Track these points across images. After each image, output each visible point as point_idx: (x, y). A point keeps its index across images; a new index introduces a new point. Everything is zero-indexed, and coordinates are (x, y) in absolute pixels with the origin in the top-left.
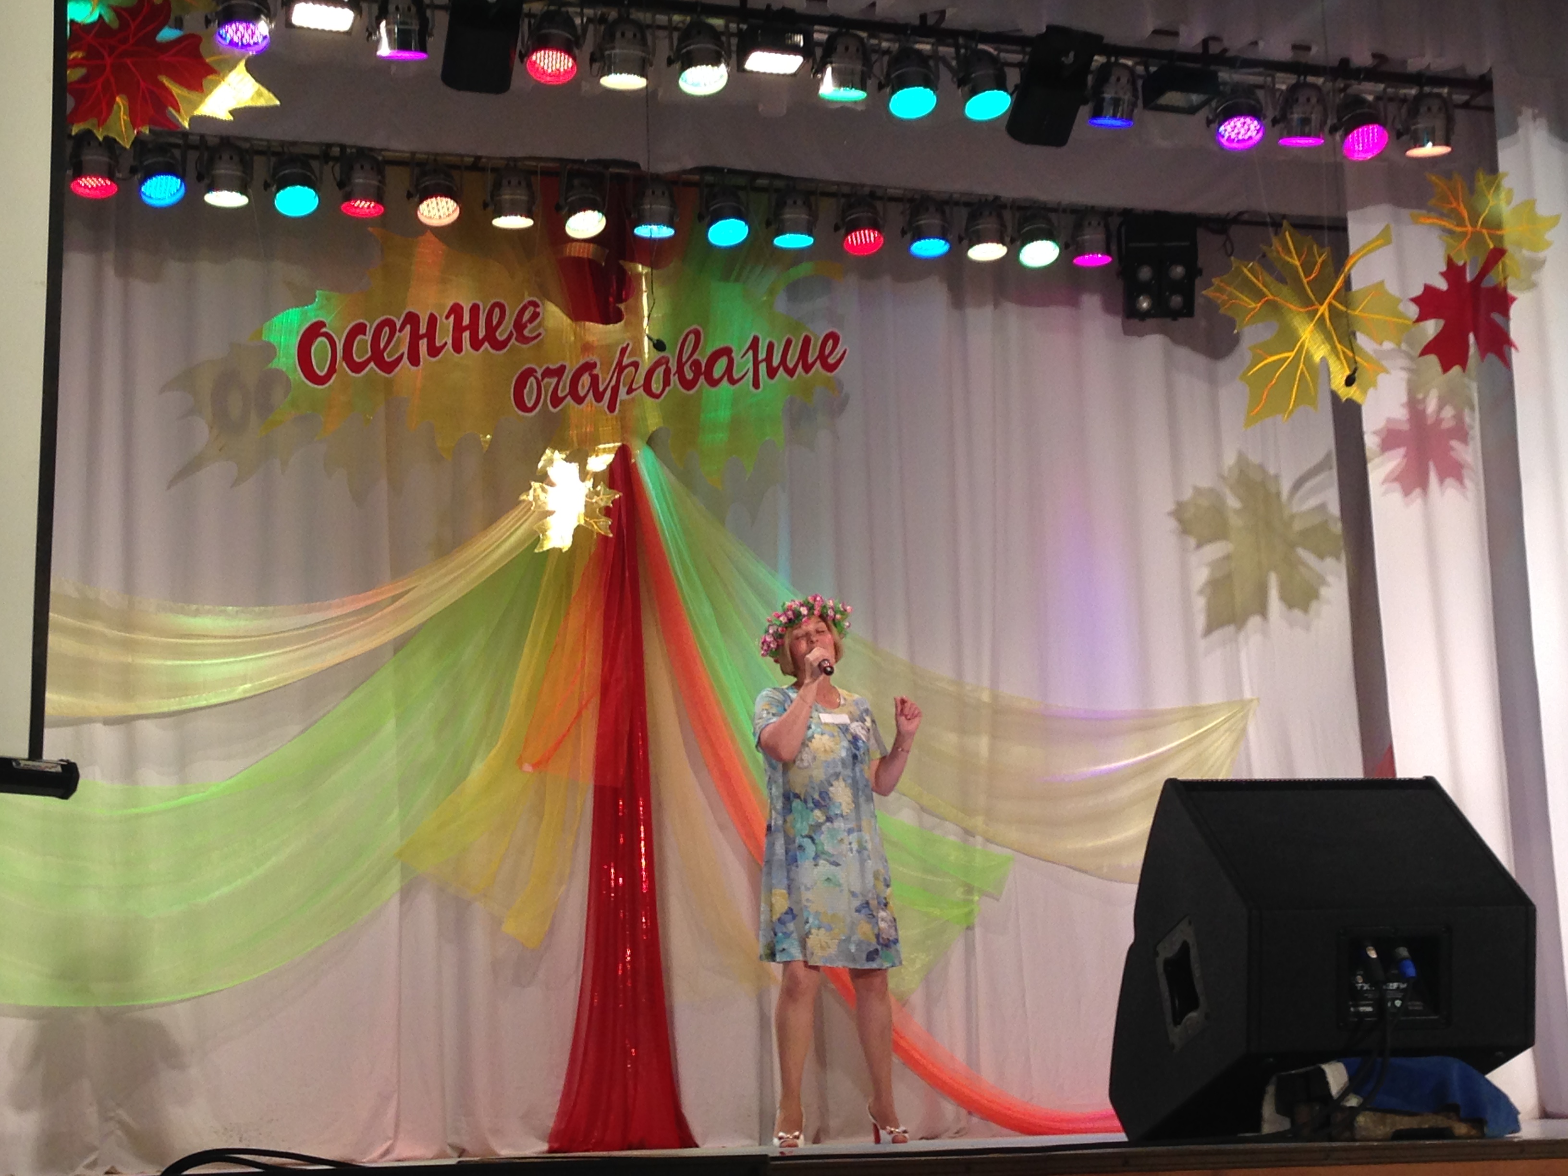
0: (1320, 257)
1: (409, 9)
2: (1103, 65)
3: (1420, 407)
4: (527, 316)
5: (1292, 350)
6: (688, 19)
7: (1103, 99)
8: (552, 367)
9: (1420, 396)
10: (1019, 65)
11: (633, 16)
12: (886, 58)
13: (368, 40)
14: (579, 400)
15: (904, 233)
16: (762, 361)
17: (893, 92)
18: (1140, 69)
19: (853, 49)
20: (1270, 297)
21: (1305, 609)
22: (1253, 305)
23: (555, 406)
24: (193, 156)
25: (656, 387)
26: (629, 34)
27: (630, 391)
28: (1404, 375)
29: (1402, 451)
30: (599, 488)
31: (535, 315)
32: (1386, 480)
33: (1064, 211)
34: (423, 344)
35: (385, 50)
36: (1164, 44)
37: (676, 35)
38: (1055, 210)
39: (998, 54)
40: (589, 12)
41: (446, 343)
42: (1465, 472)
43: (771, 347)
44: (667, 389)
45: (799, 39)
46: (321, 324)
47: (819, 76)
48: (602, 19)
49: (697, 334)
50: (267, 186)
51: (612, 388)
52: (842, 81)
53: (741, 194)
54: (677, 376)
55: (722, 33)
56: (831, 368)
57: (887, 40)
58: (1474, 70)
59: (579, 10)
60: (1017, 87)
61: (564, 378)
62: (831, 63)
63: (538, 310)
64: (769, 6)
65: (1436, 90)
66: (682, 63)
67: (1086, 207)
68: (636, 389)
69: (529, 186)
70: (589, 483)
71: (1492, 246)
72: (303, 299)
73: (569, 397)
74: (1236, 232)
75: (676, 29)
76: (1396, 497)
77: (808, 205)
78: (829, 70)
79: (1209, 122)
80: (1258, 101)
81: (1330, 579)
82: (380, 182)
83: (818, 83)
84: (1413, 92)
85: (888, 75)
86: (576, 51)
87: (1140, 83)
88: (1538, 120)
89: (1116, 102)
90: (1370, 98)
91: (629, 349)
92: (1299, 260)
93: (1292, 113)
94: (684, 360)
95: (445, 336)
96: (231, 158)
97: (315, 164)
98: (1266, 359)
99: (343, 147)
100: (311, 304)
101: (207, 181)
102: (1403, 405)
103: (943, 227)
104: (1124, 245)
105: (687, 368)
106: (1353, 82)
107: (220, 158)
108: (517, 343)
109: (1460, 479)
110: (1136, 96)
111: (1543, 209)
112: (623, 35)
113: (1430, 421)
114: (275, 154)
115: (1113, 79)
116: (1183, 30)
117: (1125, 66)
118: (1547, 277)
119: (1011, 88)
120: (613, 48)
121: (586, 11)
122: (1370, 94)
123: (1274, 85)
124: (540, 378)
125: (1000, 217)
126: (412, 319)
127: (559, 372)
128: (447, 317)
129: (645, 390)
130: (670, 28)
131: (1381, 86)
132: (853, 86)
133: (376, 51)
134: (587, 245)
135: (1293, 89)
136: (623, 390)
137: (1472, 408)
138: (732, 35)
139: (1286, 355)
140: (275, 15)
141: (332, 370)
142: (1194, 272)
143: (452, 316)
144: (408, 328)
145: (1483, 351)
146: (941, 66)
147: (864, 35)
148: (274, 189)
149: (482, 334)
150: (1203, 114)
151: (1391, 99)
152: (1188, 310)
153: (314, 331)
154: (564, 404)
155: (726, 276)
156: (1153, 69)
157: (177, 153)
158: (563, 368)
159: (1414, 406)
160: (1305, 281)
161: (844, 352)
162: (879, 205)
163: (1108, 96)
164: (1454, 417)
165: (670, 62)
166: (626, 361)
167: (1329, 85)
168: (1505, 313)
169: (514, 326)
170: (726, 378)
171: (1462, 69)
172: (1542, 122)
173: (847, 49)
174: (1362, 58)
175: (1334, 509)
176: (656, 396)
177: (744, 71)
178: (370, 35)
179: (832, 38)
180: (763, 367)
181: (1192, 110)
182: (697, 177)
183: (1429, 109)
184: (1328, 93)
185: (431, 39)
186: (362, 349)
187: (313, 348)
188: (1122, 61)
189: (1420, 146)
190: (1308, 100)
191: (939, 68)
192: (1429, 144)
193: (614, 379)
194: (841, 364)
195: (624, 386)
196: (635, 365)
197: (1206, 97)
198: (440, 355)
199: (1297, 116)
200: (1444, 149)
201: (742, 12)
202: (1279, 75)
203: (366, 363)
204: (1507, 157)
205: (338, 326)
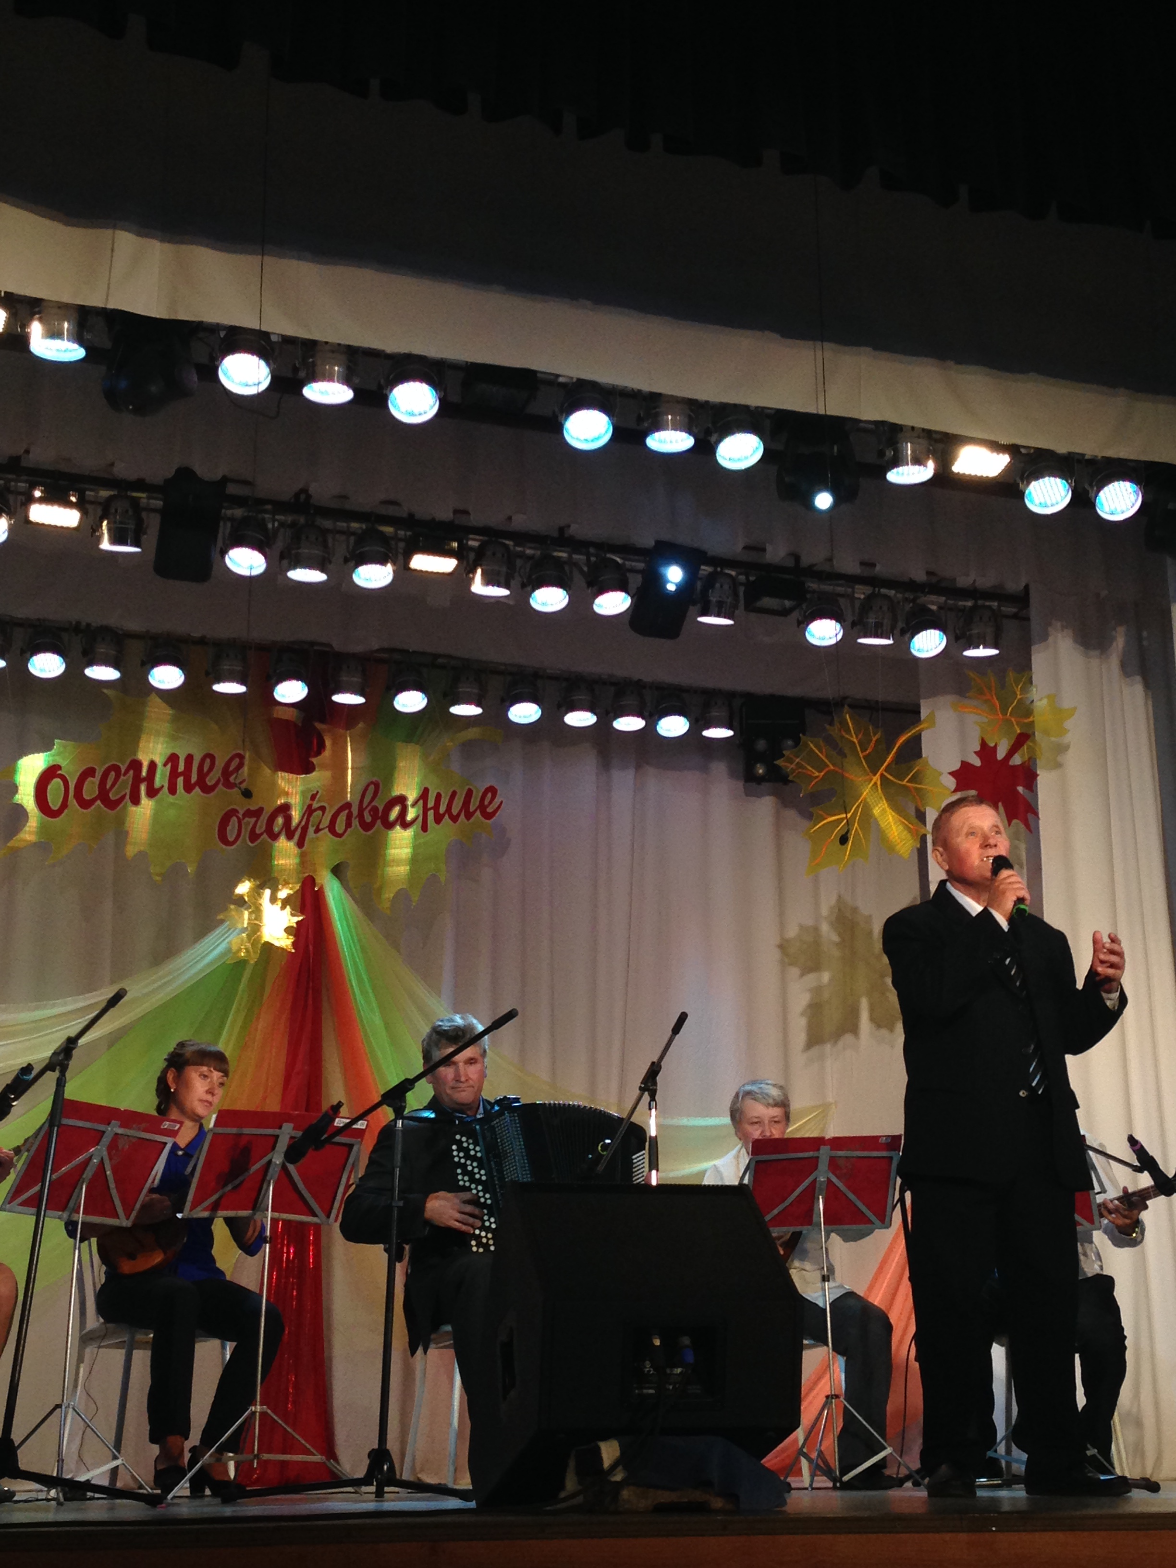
0: (874, 736)
1: (127, 511)
2: (710, 574)
4: (234, 765)
5: (849, 811)
6: (364, 526)
7: (710, 601)
8: (252, 809)
10: (640, 571)
11: (317, 523)
12: (529, 563)
13: (92, 536)
14: (274, 837)
15: (559, 705)
16: (431, 809)
17: (533, 590)
18: (742, 578)
19: (500, 554)
20: (832, 768)
22: (817, 775)
23: (252, 841)
25: (340, 826)
26: (313, 537)
27: (317, 830)
30: (286, 911)
31: (241, 766)
33: (695, 692)
34: (143, 787)
35: (106, 545)
36: (755, 557)
37: (352, 539)
38: (688, 690)
39: (624, 563)
40: (280, 518)
41: (163, 786)
44: (349, 830)
45: (455, 545)
46: (59, 767)
47: (471, 575)
48: (293, 525)
49: (377, 786)
50: (22, 652)
51: (302, 828)
52: (489, 580)
53: (424, 671)
54: (357, 819)
55: (391, 539)
56: (488, 816)
57: (530, 548)
58: (1011, 587)
59: (271, 516)
60: (637, 589)
61: (262, 818)
62: (481, 565)
63: (243, 760)
65: (987, 603)
66: (356, 562)
67: (711, 689)
68: (321, 829)
69: (244, 659)
71: (1019, 731)
72: (46, 747)
73: (265, 834)
75: (353, 534)
77: (479, 680)
78: (479, 571)
79: (799, 623)
80: (838, 607)
82: (119, 651)
83: (471, 581)
84: (969, 604)
85: (530, 577)
86: (267, 550)
87: (741, 590)
88: (1066, 630)
89: (720, 604)
90: (934, 608)
91: (318, 797)
92: (857, 737)
93: (867, 618)
94: (365, 805)
95: (161, 778)
97: (64, 636)
98: (826, 818)
99: (88, 625)
100: (51, 750)
103: (591, 702)
104: (744, 721)
105: (366, 813)
106: (920, 594)
108: (224, 788)
110: (737, 599)
111: (1066, 701)
112: (308, 537)
114: (31, 627)
115: (718, 585)
116: (769, 548)
117: (730, 576)
118: (1070, 759)
119: (634, 591)
120: (299, 548)
121: (277, 517)
122: (933, 603)
123: (853, 595)
124: (241, 816)
125: (641, 695)
126: (135, 765)
127: (257, 813)
128: (165, 765)
129: (330, 831)
130: (348, 533)
131: (944, 598)
132: (499, 585)
133: (99, 544)
134: (287, 708)
135: (869, 598)
136: (311, 830)
138: (401, 540)
139: (844, 815)
140: (14, 512)
141: (64, 805)
143: (169, 765)
144: (131, 772)
145: (1010, 819)
146: (574, 569)
147: (510, 543)
148: (28, 655)
149: (194, 778)
150: (795, 615)
151: (951, 609)
153: (49, 774)
154: (262, 837)
155: (408, 740)
156: (752, 578)
158: (261, 810)
160: (861, 755)
161: (501, 803)
162: (539, 682)
163: (713, 599)
165: (346, 560)
166: (315, 805)
167: (900, 596)
168: (1030, 788)
169: (222, 774)
170: (399, 822)
171: (1002, 586)
172: (1069, 632)
173: (495, 554)
174: (919, 575)
176: (340, 836)
177: (410, 569)
178: (94, 531)
179: (483, 545)
180: (431, 814)
181: (785, 613)
183: (982, 619)
184: (899, 602)
185: (145, 536)
186: (91, 789)
187: (49, 787)
188: (727, 571)
189: (973, 648)
190: (881, 608)
191: (571, 572)
192: (981, 647)
193: (305, 820)
194: (498, 813)
195: (313, 826)
196: (323, 809)
197: (795, 603)
198: (159, 796)
199: (871, 620)
200: (993, 652)
201: (410, 521)
202: (856, 587)
203: (92, 801)
204: (1039, 659)
205: (71, 769)
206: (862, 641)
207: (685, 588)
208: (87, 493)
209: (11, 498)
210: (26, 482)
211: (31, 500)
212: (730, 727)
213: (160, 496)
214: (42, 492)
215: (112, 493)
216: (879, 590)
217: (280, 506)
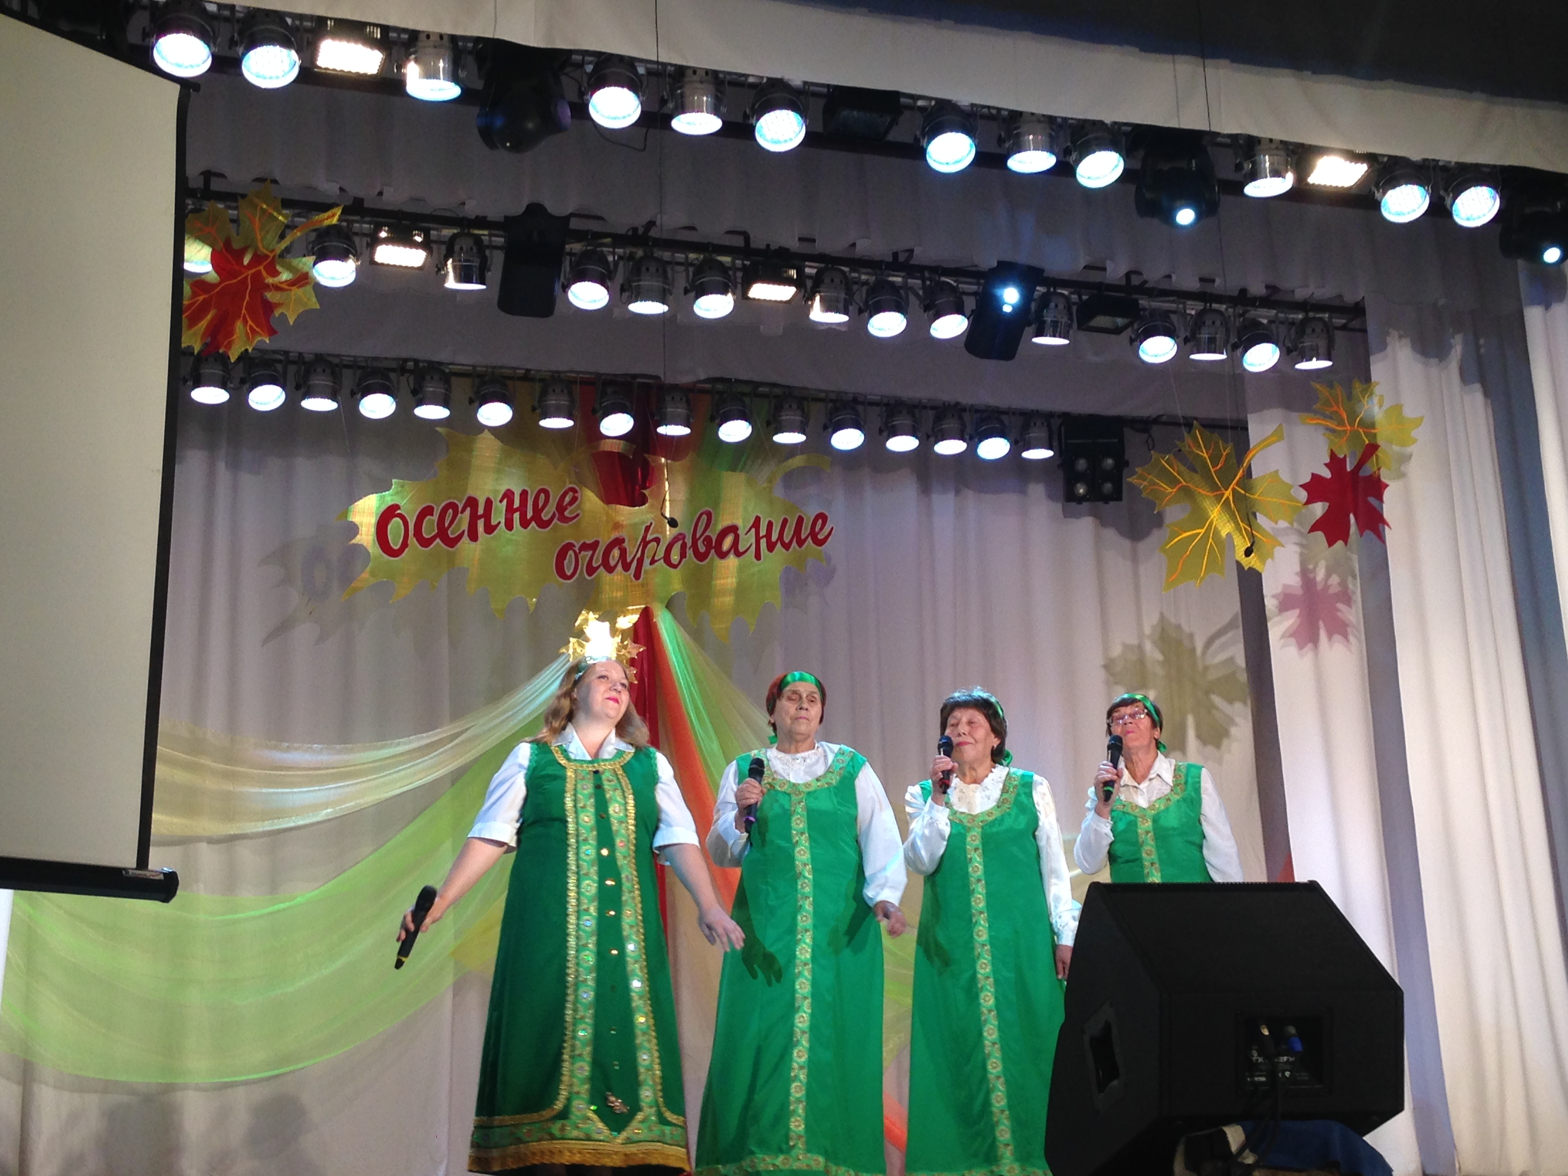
0: (1224, 451)
1: (472, 249)
2: (1044, 294)
3: (1311, 576)
4: (567, 499)
5: (1202, 528)
6: (702, 256)
7: (1044, 322)
8: (588, 542)
9: (1311, 567)
10: (975, 294)
11: (656, 255)
12: (865, 289)
13: (437, 274)
14: (610, 570)
15: (881, 431)
16: (763, 537)
17: (871, 316)
18: (1074, 297)
19: (837, 281)
20: (1184, 483)
21: (1218, 746)
22: (1170, 490)
23: (590, 575)
24: (292, 369)
25: (675, 557)
26: (653, 269)
27: (653, 562)
28: (1297, 549)
29: (1297, 612)
30: (626, 643)
31: (574, 500)
32: (1283, 637)
33: (1014, 414)
34: (481, 524)
35: (451, 283)
36: (1094, 277)
37: (691, 269)
38: (1006, 412)
39: (957, 285)
40: (620, 251)
41: (499, 523)
42: (1349, 629)
43: (770, 525)
44: (684, 560)
45: (793, 273)
46: (395, 507)
47: (810, 303)
48: (631, 257)
49: (709, 515)
50: (353, 394)
51: (638, 560)
52: (829, 306)
53: (747, 400)
54: (692, 549)
55: (730, 268)
56: (820, 543)
57: (866, 274)
58: (1350, 298)
59: (611, 250)
60: (973, 311)
61: (597, 552)
62: (819, 292)
63: (576, 495)
64: (768, 246)
65: (1318, 315)
66: (697, 293)
67: (1032, 411)
68: (657, 561)
69: (570, 393)
70: (618, 639)
71: (1367, 442)
72: (381, 486)
73: (602, 568)
74: (1157, 431)
75: (692, 264)
76: (1292, 650)
77: (801, 408)
78: (818, 298)
79: (1132, 341)
80: (1172, 323)
81: (1238, 720)
82: (447, 390)
83: (809, 308)
85: (866, 302)
86: (609, 284)
87: (1074, 308)
88: (1403, 339)
89: (1055, 324)
90: (1265, 321)
91: (652, 528)
92: (1207, 453)
93: (1200, 334)
94: (698, 536)
95: (499, 516)
96: (324, 371)
97: (393, 376)
98: (1181, 534)
99: (416, 361)
100: (388, 490)
101: (303, 390)
102: (1297, 573)
103: (914, 426)
104: (1063, 441)
105: (700, 543)
106: (1249, 308)
107: (315, 370)
108: (559, 523)
109: (1345, 636)
110: (1071, 318)
111: (1409, 412)
112: (648, 269)
113: (1319, 587)
114: (360, 367)
115: (1052, 305)
116: (1110, 266)
117: (1062, 294)
118: (1414, 468)
119: (968, 312)
120: (640, 280)
121: (617, 250)
122: (1263, 317)
123: (1185, 311)
124: (578, 551)
125: (961, 418)
126: (472, 502)
127: (594, 546)
128: (501, 501)
129: (665, 561)
130: (687, 264)
131: (1275, 311)
132: (837, 311)
133: (444, 283)
134: (618, 441)
135: (1201, 314)
136: (647, 561)
137: (1354, 577)
138: (738, 270)
139: (1198, 531)
140: (361, 254)
141: (405, 545)
142: (1122, 464)
143: (505, 501)
144: (468, 510)
145: (1361, 530)
146: (910, 293)
147: (846, 269)
148: (359, 396)
149: (530, 514)
150: (1128, 333)
151: (1282, 323)
152: (1117, 495)
153: (388, 514)
154: (598, 571)
155: (733, 469)
156: (1085, 297)
157: (279, 367)
158: (596, 544)
159: (1306, 575)
160: (1212, 470)
161: (832, 528)
162: (860, 408)
163: (1048, 319)
164: (1339, 584)
165: (686, 291)
166: (649, 537)
167: (1231, 310)
168: (1380, 498)
169: (556, 509)
170: (732, 551)
171: (1340, 296)
172: (1407, 341)
173: (832, 281)
174: (1257, 289)
175: (1241, 661)
176: (675, 566)
177: (749, 298)
178: (439, 270)
179: (820, 272)
180: (763, 542)
181: (1117, 331)
182: (708, 386)
183: (1314, 331)
184: (1230, 317)
185: (490, 273)
186: (429, 527)
187: (389, 527)
188: (1059, 291)
189: (1306, 361)
190: (1214, 323)
191: (907, 296)
192: (1314, 359)
193: (640, 552)
194: (829, 540)
195: (648, 557)
196: (657, 540)
197: (1129, 320)
198: (495, 532)
199: (1204, 335)
200: (1327, 364)
201: (746, 251)
202: (1189, 302)
203: (433, 539)
204: (1378, 369)
205: (410, 508)
206: (1193, 357)
207: (1022, 310)
208: (432, 232)
209: (357, 240)
210: (369, 223)
211: (375, 242)
212: (1050, 448)
213: (501, 233)
214: (388, 232)
215: (455, 231)
216: (1211, 305)
217: (619, 240)
